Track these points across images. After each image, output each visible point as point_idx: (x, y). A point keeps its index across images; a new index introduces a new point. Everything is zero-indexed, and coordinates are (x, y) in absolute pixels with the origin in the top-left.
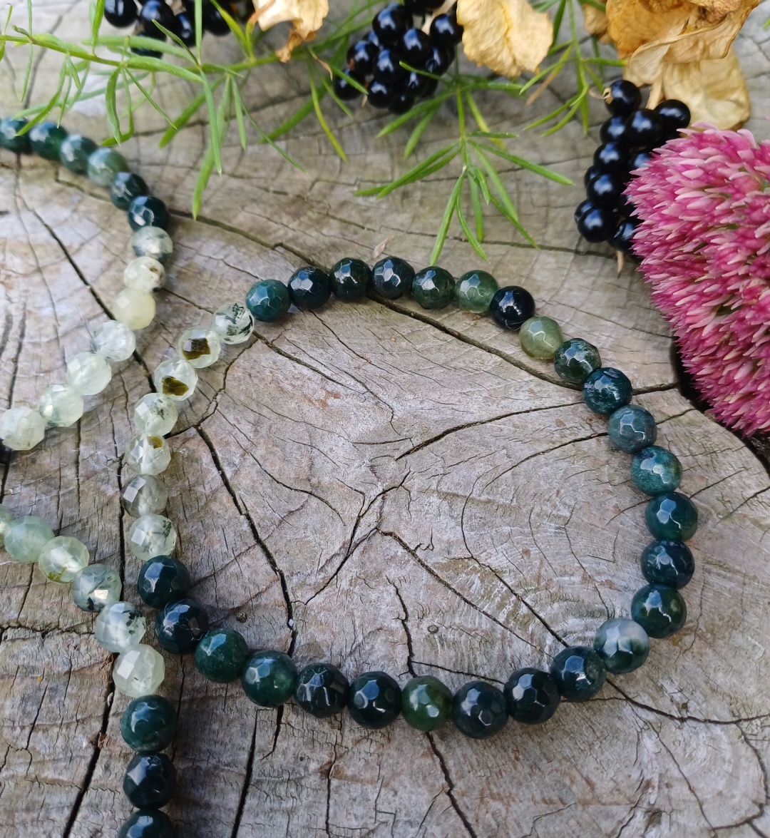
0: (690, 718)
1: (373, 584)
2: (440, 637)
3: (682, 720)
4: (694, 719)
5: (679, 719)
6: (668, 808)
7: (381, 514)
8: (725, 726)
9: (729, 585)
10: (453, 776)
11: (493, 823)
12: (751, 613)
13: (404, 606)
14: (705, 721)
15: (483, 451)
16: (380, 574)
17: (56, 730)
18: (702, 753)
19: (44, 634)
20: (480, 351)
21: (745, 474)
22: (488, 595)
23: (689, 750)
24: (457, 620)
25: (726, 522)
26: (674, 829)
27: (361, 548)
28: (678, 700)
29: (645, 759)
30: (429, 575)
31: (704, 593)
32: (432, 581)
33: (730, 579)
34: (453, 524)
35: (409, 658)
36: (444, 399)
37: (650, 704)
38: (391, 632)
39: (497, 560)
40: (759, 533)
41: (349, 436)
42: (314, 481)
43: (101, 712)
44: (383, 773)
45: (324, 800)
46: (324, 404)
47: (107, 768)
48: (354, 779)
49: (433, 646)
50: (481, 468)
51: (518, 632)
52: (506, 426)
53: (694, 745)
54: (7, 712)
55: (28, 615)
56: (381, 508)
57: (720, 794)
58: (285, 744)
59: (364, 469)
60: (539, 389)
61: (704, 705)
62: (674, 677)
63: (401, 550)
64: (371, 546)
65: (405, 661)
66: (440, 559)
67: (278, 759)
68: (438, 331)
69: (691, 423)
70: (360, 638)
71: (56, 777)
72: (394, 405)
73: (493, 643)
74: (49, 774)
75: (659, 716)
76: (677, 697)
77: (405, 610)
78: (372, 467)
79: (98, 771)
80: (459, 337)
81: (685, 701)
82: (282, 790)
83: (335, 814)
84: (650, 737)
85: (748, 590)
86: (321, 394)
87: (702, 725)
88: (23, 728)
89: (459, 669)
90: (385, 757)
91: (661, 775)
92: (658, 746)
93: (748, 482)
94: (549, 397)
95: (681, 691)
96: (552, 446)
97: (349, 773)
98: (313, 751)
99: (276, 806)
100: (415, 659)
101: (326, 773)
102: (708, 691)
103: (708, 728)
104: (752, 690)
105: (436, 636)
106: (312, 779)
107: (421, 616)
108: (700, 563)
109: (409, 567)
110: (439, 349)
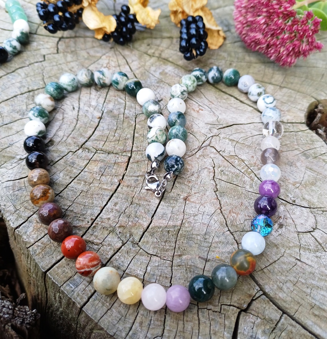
0: (295, 204)
1: (206, 157)
2: (224, 173)
3: (293, 205)
4: (297, 205)
6: (285, 224)
7: (211, 141)
8: (306, 208)
9: (313, 174)
10: (222, 206)
11: (232, 219)
12: (318, 182)
14: (300, 206)
15: (244, 131)
16: (208, 155)
17: (109, 176)
18: (298, 213)
19: (108, 154)
20: (247, 106)
21: (322, 148)
22: (240, 165)
23: (294, 212)
24: (229, 169)
25: (314, 159)
26: (287, 230)
27: (204, 148)
28: (292, 199)
29: (280, 212)
32: (223, 159)
33: (313, 173)
34: (232, 147)
35: (214, 176)
36: (234, 117)
37: (284, 199)
38: (210, 169)
39: (243, 157)
40: (324, 163)
41: (204, 121)
42: (192, 130)
43: (122, 174)
44: (202, 202)
45: (184, 206)
46: (198, 112)
47: (122, 188)
48: (193, 202)
49: (221, 175)
50: (242, 135)
51: (247, 175)
52: (252, 126)
53: (296, 211)
54: (95, 170)
55: (104, 148)
57: (302, 224)
58: (174, 191)
59: (207, 129)
61: (300, 202)
62: (292, 193)
63: (215, 151)
64: (206, 148)
65: (212, 177)
66: (227, 155)
67: (172, 194)
68: (235, 99)
69: (308, 133)
70: (200, 169)
71: (107, 188)
72: (219, 115)
73: (239, 177)
74: (105, 187)
75: (286, 202)
77: (214, 165)
78: (210, 130)
79: (119, 188)
80: (241, 102)
81: (295, 200)
82: (172, 202)
83: (186, 209)
84: (282, 206)
85: (318, 176)
86: (198, 109)
88: (99, 174)
89: (228, 181)
91: (284, 216)
92: (284, 209)
93: (323, 150)
95: (294, 197)
97: (192, 200)
98: (182, 193)
99: (169, 205)
101: (185, 199)
102: (302, 199)
103: (300, 208)
104: (316, 201)
105: (222, 172)
106: (181, 200)
107: (219, 167)
108: (305, 168)
109: (217, 155)
110: (235, 104)
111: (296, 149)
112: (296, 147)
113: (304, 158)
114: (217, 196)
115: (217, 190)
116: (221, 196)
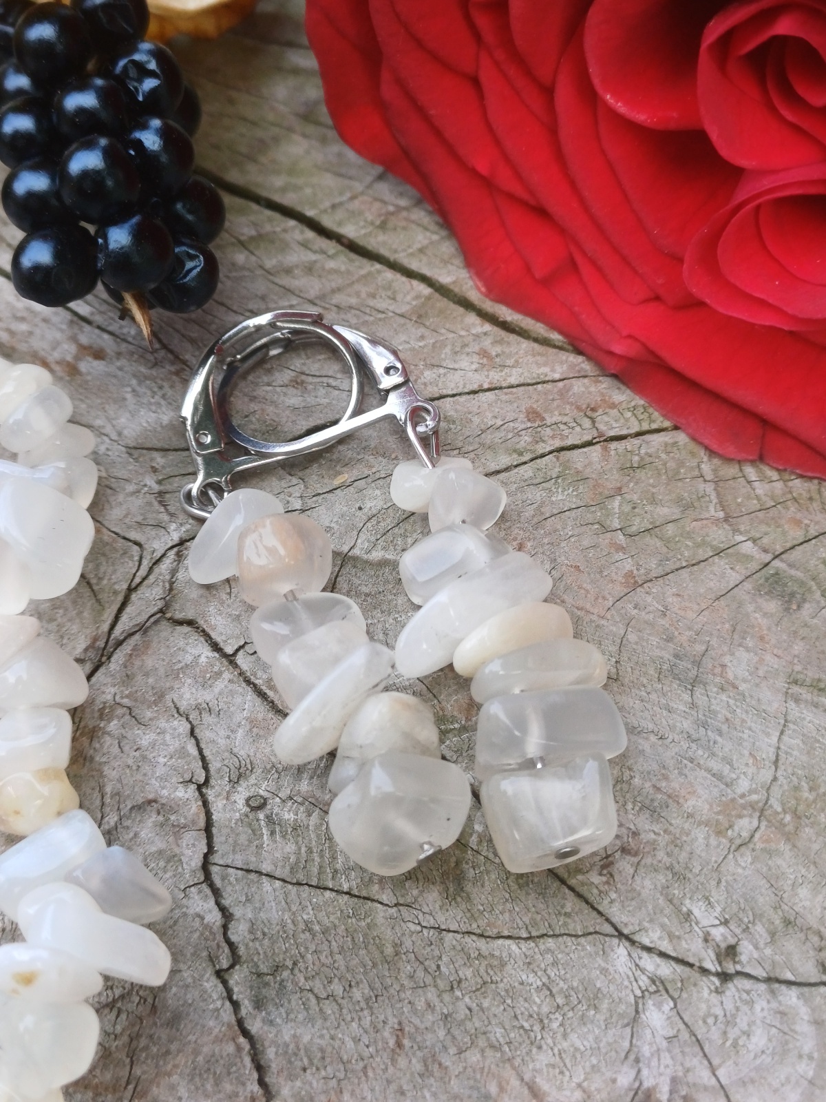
0: (738, 973)
1: (147, 716)
2: (269, 818)
3: (725, 977)
4: (748, 976)
5: (718, 974)
7: (171, 584)
8: (806, 989)
13: (203, 758)
14: (769, 980)
16: (161, 696)
18: (758, 1040)
20: (389, 275)
23: (733, 1033)
24: (304, 786)
27: (127, 648)
28: (718, 938)
29: (646, 1050)
30: (258, 701)
31: (785, 738)
32: (262, 711)
35: (206, 856)
37: (665, 946)
38: (175, 808)
41: (120, 434)
44: (137, 1071)
46: (74, 370)
49: (254, 834)
53: (742, 1022)
56: (174, 572)
59: (145, 497)
60: (498, 349)
61: (768, 951)
62: (715, 896)
63: (206, 653)
64: (147, 645)
65: (197, 861)
68: (310, 234)
70: (112, 819)
75: (679, 968)
76: (718, 933)
77: (205, 767)
78: (162, 495)
80: (353, 248)
81: (732, 941)
84: (659, 1006)
86: (69, 351)
87: (762, 987)
89: (301, 877)
90: (143, 1042)
91: (674, 1080)
92: (672, 1025)
94: (517, 364)
95: (725, 923)
96: (516, 459)
100: (216, 858)
102: (779, 924)
103: (773, 992)
105: (261, 816)
107: (234, 777)
108: (781, 683)
109: (220, 685)
110: (309, 269)
111: (718, 553)
112: (719, 535)
113: (773, 606)
114: (236, 1005)
115: (236, 960)
116: (259, 1004)
